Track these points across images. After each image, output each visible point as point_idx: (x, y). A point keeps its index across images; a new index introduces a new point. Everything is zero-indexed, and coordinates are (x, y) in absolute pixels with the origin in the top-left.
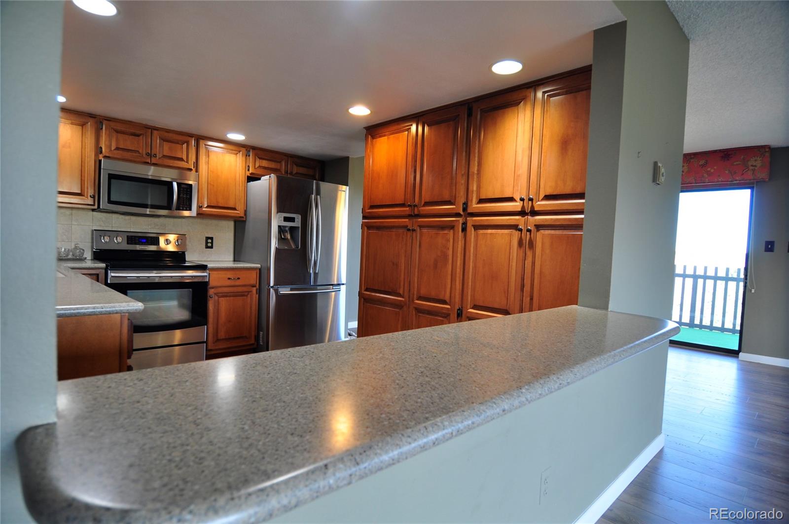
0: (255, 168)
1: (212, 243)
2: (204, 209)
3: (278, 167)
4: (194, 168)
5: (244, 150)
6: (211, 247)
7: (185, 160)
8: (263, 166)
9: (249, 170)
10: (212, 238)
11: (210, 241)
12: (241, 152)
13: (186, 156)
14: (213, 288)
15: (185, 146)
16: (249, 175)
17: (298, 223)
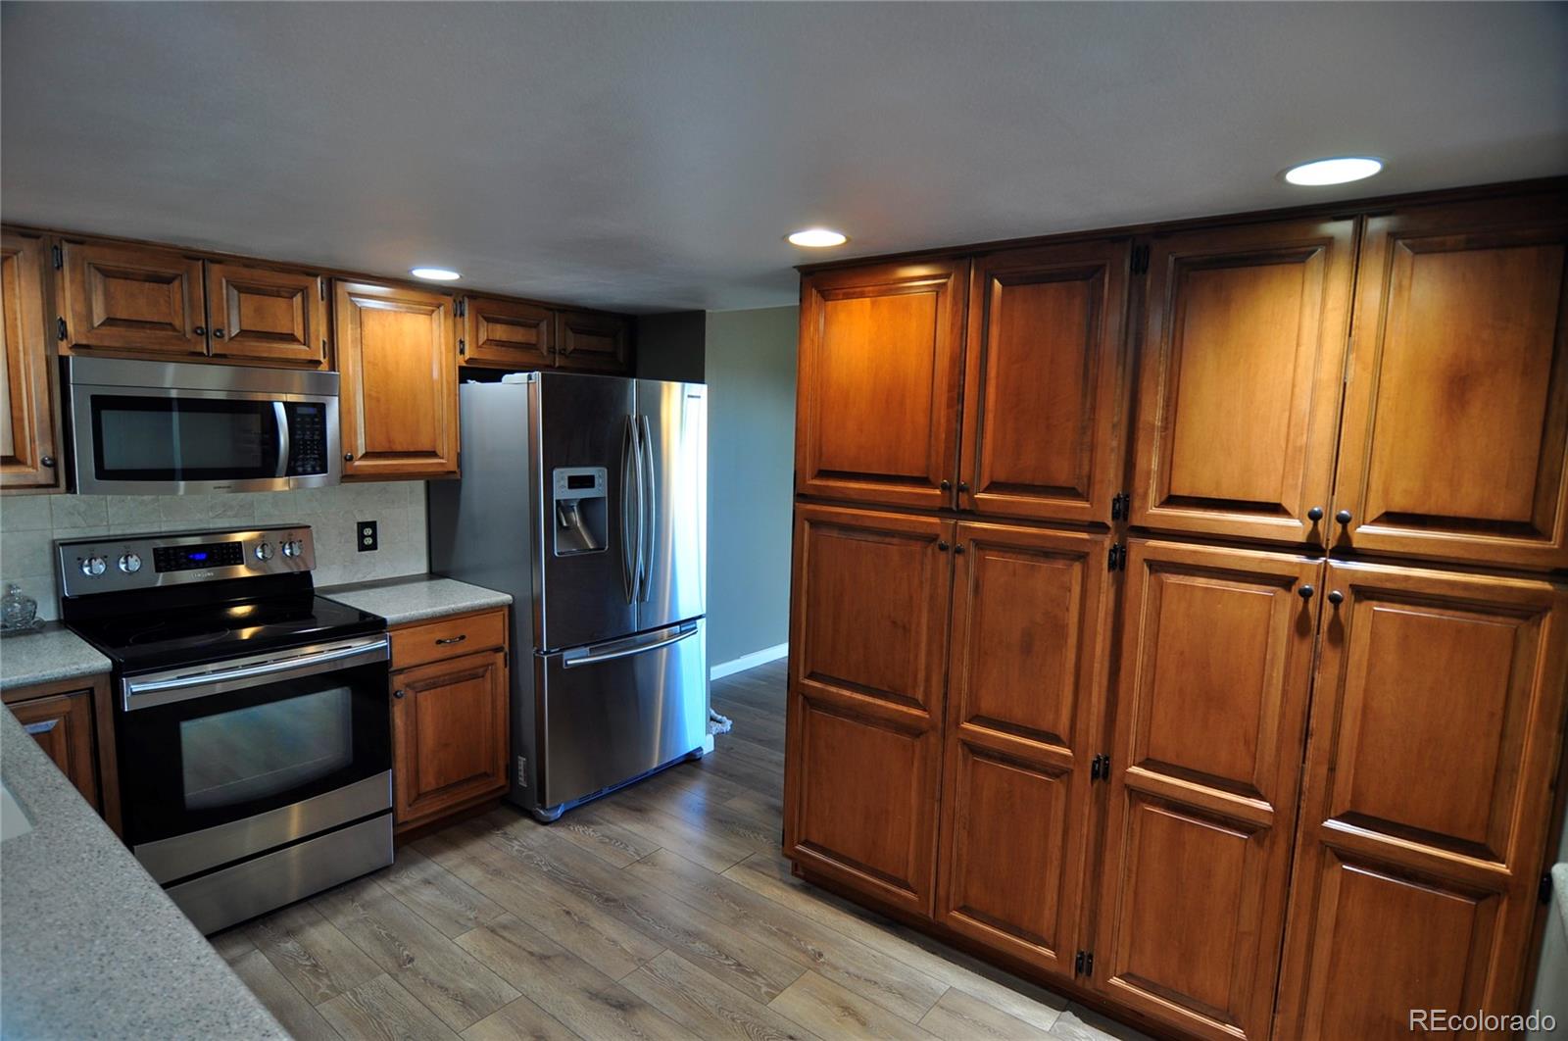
0: (478, 347)
1: (374, 536)
2: (357, 463)
3: (533, 340)
4: (324, 357)
5: (448, 301)
6: (374, 547)
7: (302, 339)
8: (498, 338)
9: (462, 352)
10: (373, 525)
11: (368, 531)
12: (442, 308)
13: (301, 327)
14: (400, 671)
15: (298, 299)
16: (464, 365)
17: (599, 490)
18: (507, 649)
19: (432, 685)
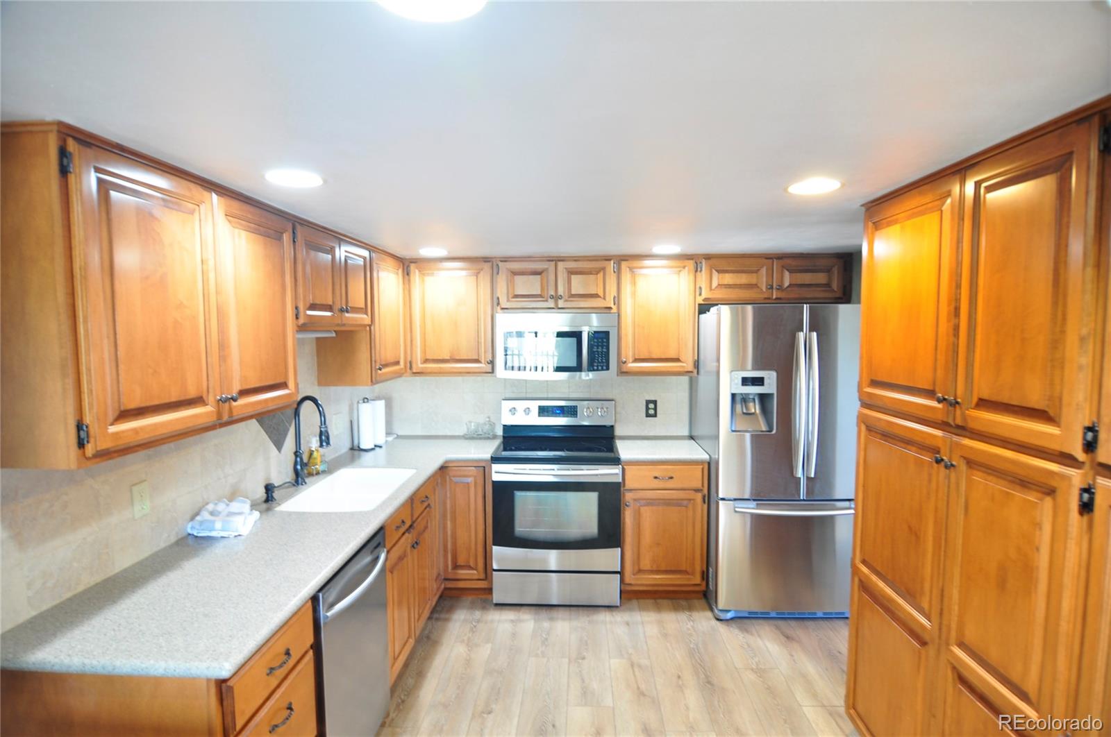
0: (711, 289)
1: (655, 409)
2: (630, 365)
3: (754, 281)
4: (614, 304)
5: (691, 264)
6: (655, 415)
7: (602, 296)
8: (726, 283)
9: (700, 294)
10: (655, 402)
11: (651, 406)
12: (686, 268)
13: (602, 289)
14: (631, 490)
15: (601, 275)
16: (703, 303)
17: (770, 386)
18: (706, 491)
19: (650, 502)
